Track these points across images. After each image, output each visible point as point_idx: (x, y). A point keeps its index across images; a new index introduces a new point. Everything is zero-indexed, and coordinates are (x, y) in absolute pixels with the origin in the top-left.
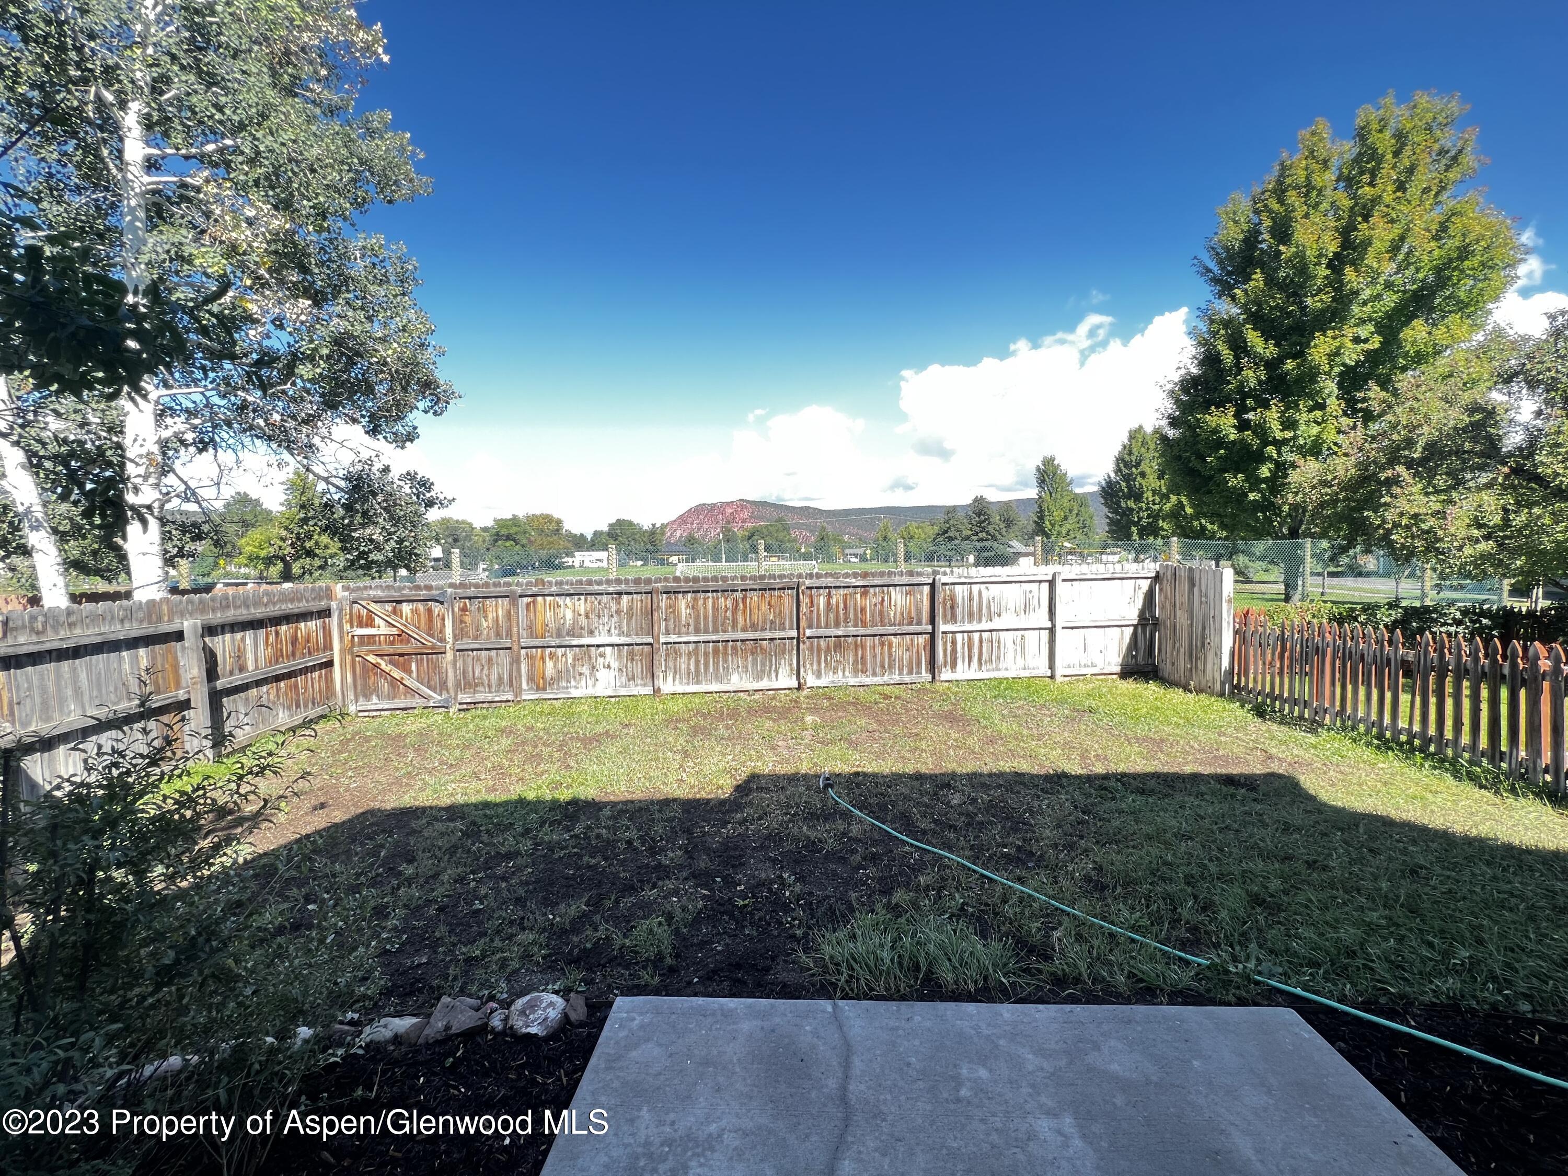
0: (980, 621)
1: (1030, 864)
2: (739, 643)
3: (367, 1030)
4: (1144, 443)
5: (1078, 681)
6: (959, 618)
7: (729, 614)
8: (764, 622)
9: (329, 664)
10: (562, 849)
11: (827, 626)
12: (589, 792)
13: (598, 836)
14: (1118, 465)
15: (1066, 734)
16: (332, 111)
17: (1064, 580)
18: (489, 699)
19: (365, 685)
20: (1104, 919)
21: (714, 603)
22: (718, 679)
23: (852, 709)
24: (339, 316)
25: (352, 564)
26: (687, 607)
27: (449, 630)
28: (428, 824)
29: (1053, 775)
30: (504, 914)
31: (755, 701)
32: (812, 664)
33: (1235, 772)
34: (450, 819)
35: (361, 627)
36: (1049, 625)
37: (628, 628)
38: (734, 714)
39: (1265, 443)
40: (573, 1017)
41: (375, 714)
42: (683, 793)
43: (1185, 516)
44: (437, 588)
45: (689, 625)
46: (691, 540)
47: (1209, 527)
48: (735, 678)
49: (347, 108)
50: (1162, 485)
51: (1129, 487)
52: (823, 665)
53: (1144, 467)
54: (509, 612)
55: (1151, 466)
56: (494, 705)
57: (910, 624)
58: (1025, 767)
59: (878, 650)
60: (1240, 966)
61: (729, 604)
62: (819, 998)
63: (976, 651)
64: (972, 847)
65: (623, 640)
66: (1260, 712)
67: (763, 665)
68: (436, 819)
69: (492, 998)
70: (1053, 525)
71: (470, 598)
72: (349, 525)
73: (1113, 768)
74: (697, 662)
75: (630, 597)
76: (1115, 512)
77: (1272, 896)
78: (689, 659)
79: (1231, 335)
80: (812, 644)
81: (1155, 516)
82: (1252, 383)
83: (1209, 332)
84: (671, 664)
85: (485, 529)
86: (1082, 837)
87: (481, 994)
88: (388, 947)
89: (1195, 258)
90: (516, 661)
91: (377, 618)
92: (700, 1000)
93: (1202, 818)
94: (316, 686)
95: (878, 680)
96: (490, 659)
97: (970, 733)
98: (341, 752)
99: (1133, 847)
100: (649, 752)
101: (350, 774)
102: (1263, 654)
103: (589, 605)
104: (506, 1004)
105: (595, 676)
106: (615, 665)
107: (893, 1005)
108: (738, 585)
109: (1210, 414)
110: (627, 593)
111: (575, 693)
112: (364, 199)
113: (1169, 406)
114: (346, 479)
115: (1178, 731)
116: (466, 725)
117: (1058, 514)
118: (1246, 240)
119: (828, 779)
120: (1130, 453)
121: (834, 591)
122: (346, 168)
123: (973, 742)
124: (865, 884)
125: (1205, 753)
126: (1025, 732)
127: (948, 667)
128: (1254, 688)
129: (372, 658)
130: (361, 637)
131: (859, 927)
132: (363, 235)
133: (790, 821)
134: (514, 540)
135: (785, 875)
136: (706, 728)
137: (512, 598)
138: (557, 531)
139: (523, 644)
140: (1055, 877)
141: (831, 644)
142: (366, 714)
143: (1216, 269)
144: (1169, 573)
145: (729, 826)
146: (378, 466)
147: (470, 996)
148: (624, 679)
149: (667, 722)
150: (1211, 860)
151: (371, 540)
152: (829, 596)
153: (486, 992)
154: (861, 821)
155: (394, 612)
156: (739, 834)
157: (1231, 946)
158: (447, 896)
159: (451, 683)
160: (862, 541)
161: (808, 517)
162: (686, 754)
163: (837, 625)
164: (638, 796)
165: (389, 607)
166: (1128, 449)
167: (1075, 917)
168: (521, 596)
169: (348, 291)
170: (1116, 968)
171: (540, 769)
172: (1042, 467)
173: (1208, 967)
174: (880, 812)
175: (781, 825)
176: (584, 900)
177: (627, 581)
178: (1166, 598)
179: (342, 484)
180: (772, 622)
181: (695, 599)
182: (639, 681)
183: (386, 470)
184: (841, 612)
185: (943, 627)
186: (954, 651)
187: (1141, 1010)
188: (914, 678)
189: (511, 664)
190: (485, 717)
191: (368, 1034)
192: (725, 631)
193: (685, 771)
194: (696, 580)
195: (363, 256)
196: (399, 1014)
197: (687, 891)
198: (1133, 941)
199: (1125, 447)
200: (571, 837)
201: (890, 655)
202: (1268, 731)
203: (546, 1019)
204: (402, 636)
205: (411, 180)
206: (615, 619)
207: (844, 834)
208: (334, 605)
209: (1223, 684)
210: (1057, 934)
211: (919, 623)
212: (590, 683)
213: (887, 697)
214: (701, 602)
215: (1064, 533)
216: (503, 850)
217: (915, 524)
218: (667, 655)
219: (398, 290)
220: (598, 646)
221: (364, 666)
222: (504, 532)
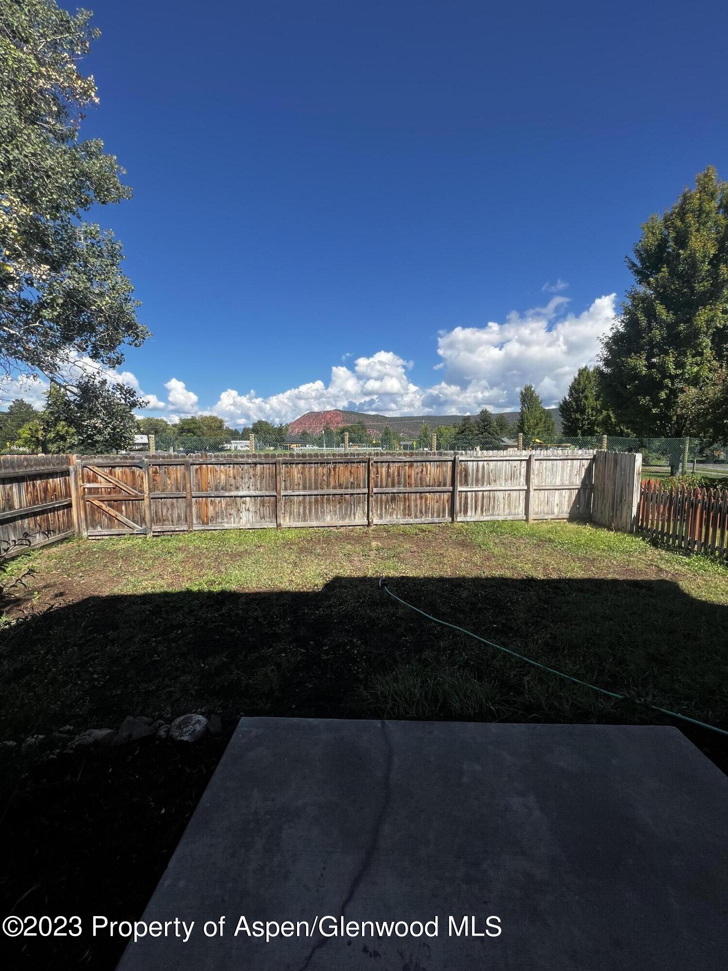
0: (483, 484)
1: (510, 635)
2: (331, 497)
3: (77, 737)
4: (588, 378)
5: (542, 523)
6: (470, 482)
7: (325, 478)
8: (347, 483)
9: (69, 506)
10: (213, 623)
11: (386, 486)
12: (233, 587)
13: (237, 615)
14: (571, 391)
15: (534, 555)
16: (62, 138)
17: (536, 460)
18: (173, 529)
19: (93, 520)
20: (557, 669)
21: (315, 471)
22: (317, 518)
23: (401, 538)
24: (69, 278)
25: (82, 442)
26: (299, 472)
27: (146, 486)
28: (129, 606)
29: (526, 580)
30: (173, 664)
31: (340, 532)
32: (377, 510)
33: (639, 579)
34: (143, 603)
35: (89, 482)
36: (526, 488)
37: (261, 486)
38: (327, 540)
39: (664, 377)
40: (212, 730)
41: (99, 538)
42: (292, 588)
43: (611, 424)
44: (138, 458)
45: (299, 484)
46: (304, 433)
47: (626, 430)
48: (328, 518)
49: (73, 137)
50: (598, 404)
51: (577, 405)
52: (384, 510)
53: (587, 393)
54: (185, 475)
55: (592, 391)
56: (176, 533)
57: (439, 486)
58: (508, 574)
59: (419, 502)
60: (643, 699)
61: (325, 471)
62: (373, 718)
63: (479, 503)
64: (474, 624)
65: (258, 493)
66: (655, 543)
67: (346, 510)
68: (134, 603)
69: (161, 717)
70: (529, 428)
71: (159, 465)
72: (80, 417)
73: (563, 575)
74: (305, 508)
75: (262, 466)
76: (568, 421)
77: (662, 655)
78: (299, 506)
79: (647, 307)
80: (377, 497)
81: (592, 424)
82: (658, 338)
83: (633, 305)
84: (288, 509)
85: (175, 426)
86: (543, 618)
87: (154, 714)
88: (96, 683)
89: (626, 257)
90: (189, 505)
91: (99, 477)
92: (296, 720)
93: (618, 607)
94: (61, 519)
95: (418, 520)
96: (172, 504)
97: (475, 554)
98: (76, 561)
99: (576, 625)
100: (272, 563)
101: (80, 574)
102: (658, 508)
103: (235, 471)
104: (170, 721)
105: (239, 516)
106: (252, 509)
107: (421, 724)
108: (331, 459)
109: (631, 358)
110: (260, 464)
111: (226, 526)
112: (86, 200)
113: (605, 353)
114: (77, 387)
115: (604, 554)
116: (157, 545)
117: (532, 422)
118: (659, 246)
119: (385, 580)
120: (579, 384)
121: (391, 464)
122: (71, 175)
123: (477, 559)
124: (406, 646)
125: (620, 567)
126: (509, 553)
127: (462, 513)
128: (651, 528)
129: (96, 502)
130: (89, 489)
131: (401, 673)
132: (85, 224)
133: (359, 606)
134: (193, 433)
135: (355, 640)
136: (308, 549)
137: (187, 465)
138: (220, 427)
139: (193, 495)
140: (526, 643)
141: (390, 498)
142: (94, 538)
143: (639, 265)
144: (602, 456)
145: (321, 609)
146: (98, 379)
147: (147, 716)
148: (258, 518)
149: (285, 545)
150: (624, 633)
151: (96, 427)
152: (389, 467)
153: (157, 713)
154: (404, 607)
155: (111, 473)
156: (327, 615)
157: (637, 687)
158: (137, 652)
159: (147, 519)
160: (411, 436)
161: (378, 421)
162: (295, 564)
163: (393, 486)
164: (264, 589)
165: (107, 470)
166: (577, 381)
167: (538, 668)
168: (192, 464)
169: (75, 261)
170: (564, 700)
171: (201, 573)
172: (524, 391)
173: (622, 700)
174: (416, 601)
175: (354, 609)
176: (225, 655)
177: (260, 456)
178: (599, 472)
179: (76, 390)
180: (352, 483)
181: (303, 468)
182: (268, 520)
183: (104, 382)
184: (396, 478)
185: (460, 489)
186: (466, 503)
187: (580, 727)
188: (440, 519)
189: (186, 507)
190: (169, 541)
191: (77, 740)
192: (322, 489)
193: (294, 575)
194: (304, 456)
195: (86, 238)
196: (100, 727)
197: (291, 649)
198: (575, 683)
199: (575, 380)
200: (219, 615)
201: (426, 505)
202: (660, 554)
203: (194, 731)
204: (116, 489)
205: (118, 189)
206: (252, 480)
207: (393, 615)
208: (71, 468)
209: (632, 526)
210: (526, 678)
211: (445, 485)
212: (237, 520)
213: (423, 531)
214: (307, 470)
215: (536, 433)
216: (175, 623)
217: (444, 427)
218: (285, 503)
219: (109, 262)
220: (242, 497)
221: (92, 507)
222: (186, 427)
